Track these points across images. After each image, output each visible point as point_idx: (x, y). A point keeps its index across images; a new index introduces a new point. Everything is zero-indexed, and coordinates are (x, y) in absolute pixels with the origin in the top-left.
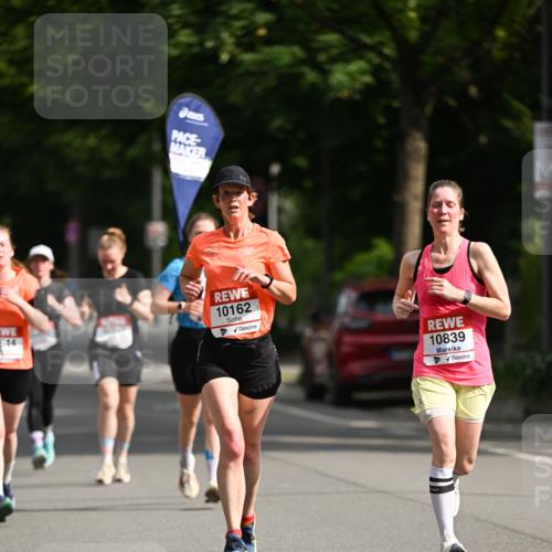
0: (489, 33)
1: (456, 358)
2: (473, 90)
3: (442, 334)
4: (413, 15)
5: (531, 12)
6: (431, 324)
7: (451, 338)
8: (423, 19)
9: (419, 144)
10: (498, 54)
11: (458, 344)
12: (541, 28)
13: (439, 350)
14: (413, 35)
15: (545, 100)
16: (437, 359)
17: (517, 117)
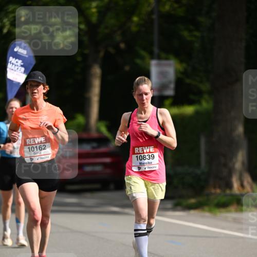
0: (129, 19)
1: (149, 168)
2: (122, 46)
3: (142, 155)
4: (94, 10)
5: (149, 9)
6: (136, 150)
7: (147, 157)
8: (99, 12)
9: (97, 71)
10: (134, 29)
11: (151, 161)
12: (154, 17)
13: (140, 163)
14: (94, 19)
15: (156, 50)
16: (139, 168)
17: (142, 58)
